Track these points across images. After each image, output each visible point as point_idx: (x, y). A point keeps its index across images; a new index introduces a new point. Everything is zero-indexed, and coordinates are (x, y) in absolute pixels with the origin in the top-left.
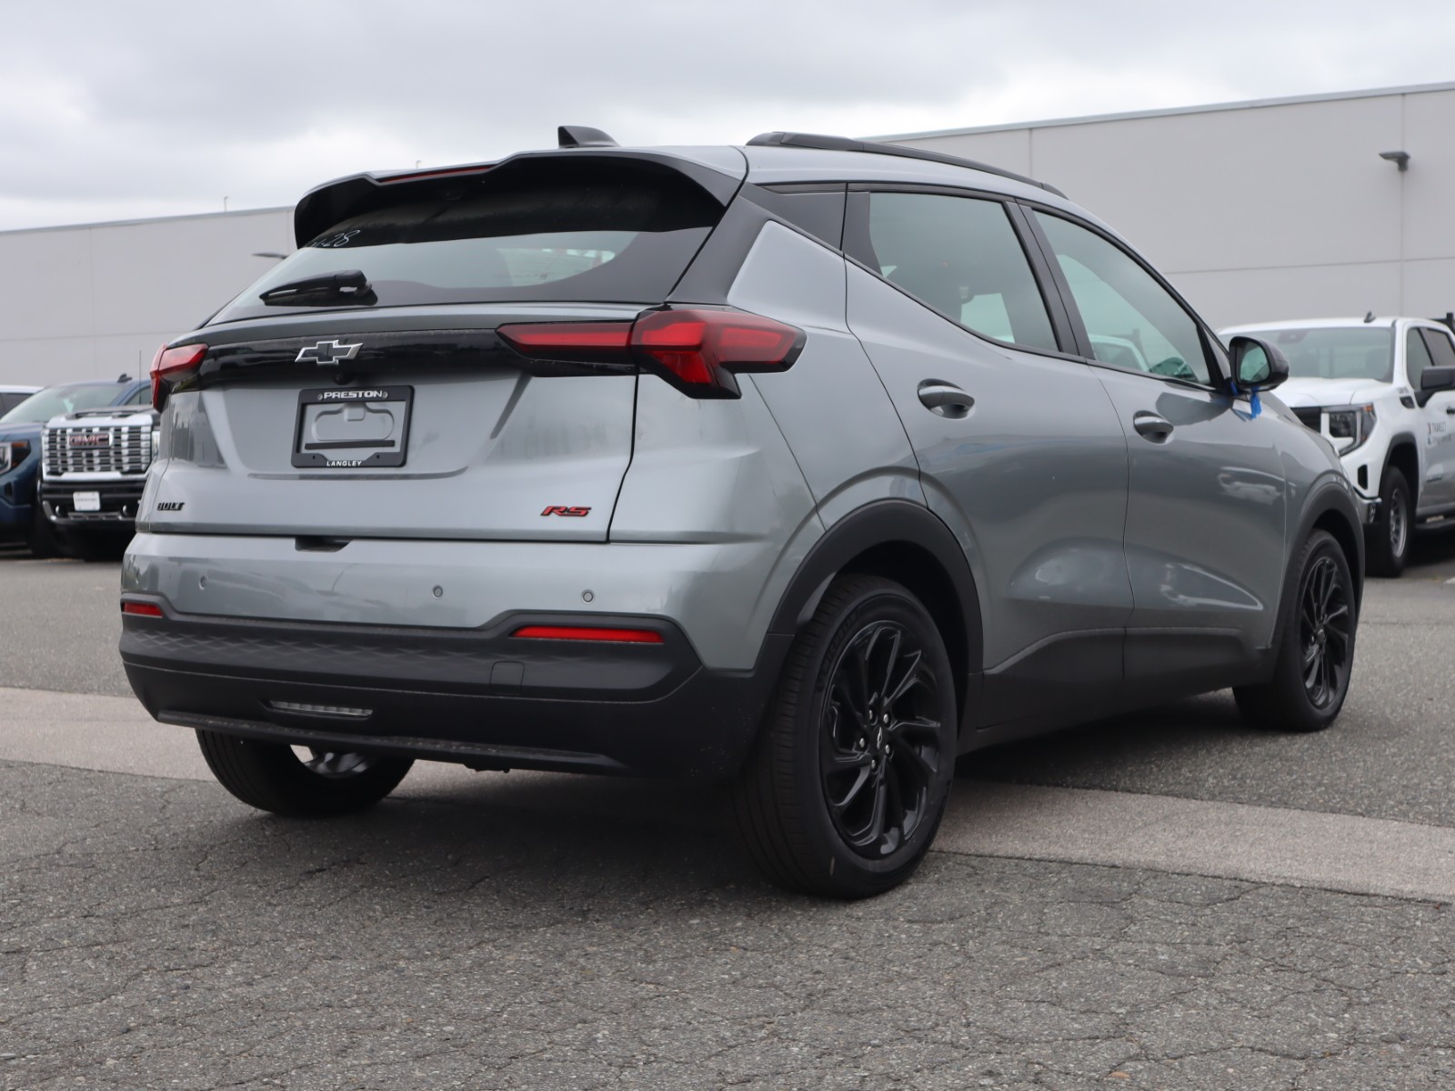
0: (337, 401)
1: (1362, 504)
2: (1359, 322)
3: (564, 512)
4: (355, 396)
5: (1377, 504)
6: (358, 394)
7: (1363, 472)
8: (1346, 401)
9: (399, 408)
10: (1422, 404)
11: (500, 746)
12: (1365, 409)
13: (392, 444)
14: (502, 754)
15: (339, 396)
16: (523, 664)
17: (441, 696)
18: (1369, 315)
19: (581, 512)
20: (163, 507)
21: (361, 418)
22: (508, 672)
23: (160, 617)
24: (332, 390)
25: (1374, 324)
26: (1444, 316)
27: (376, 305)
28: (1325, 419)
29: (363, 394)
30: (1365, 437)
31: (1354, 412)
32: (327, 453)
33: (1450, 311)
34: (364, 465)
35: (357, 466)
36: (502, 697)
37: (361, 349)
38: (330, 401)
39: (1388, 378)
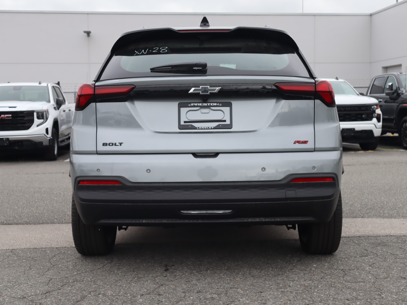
0: (197, 106)
1: (47, 139)
2: (37, 84)
3: (299, 142)
4: (206, 105)
5: (51, 139)
6: (208, 104)
7: (47, 130)
8: (41, 109)
9: (226, 110)
10: (58, 109)
11: (281, 218)
12: (46, 111)
13: (225, 121)
14: (282, 220)
15: (199, 105)
16: (295, 190)
17: (266, 203)
18: (40, 82)
19: (305, 142)
20: (105, 144)
21: (208, 112)
22: (291, 193)
23: (121, 185)
24: (195, 103)
25: (41, 85)
26: (57, 83)
27: (206, 74)
28: (35, 114)
29: (210, 104)
30: (47, 119)
31: (43, 112)
32: (194, 124)
33: (59, 81)
34: (214, 128)
35: (212, 129)
36: (289, 202)
37: (221, 89)
38: (194, 106)
39: (49, 101)
